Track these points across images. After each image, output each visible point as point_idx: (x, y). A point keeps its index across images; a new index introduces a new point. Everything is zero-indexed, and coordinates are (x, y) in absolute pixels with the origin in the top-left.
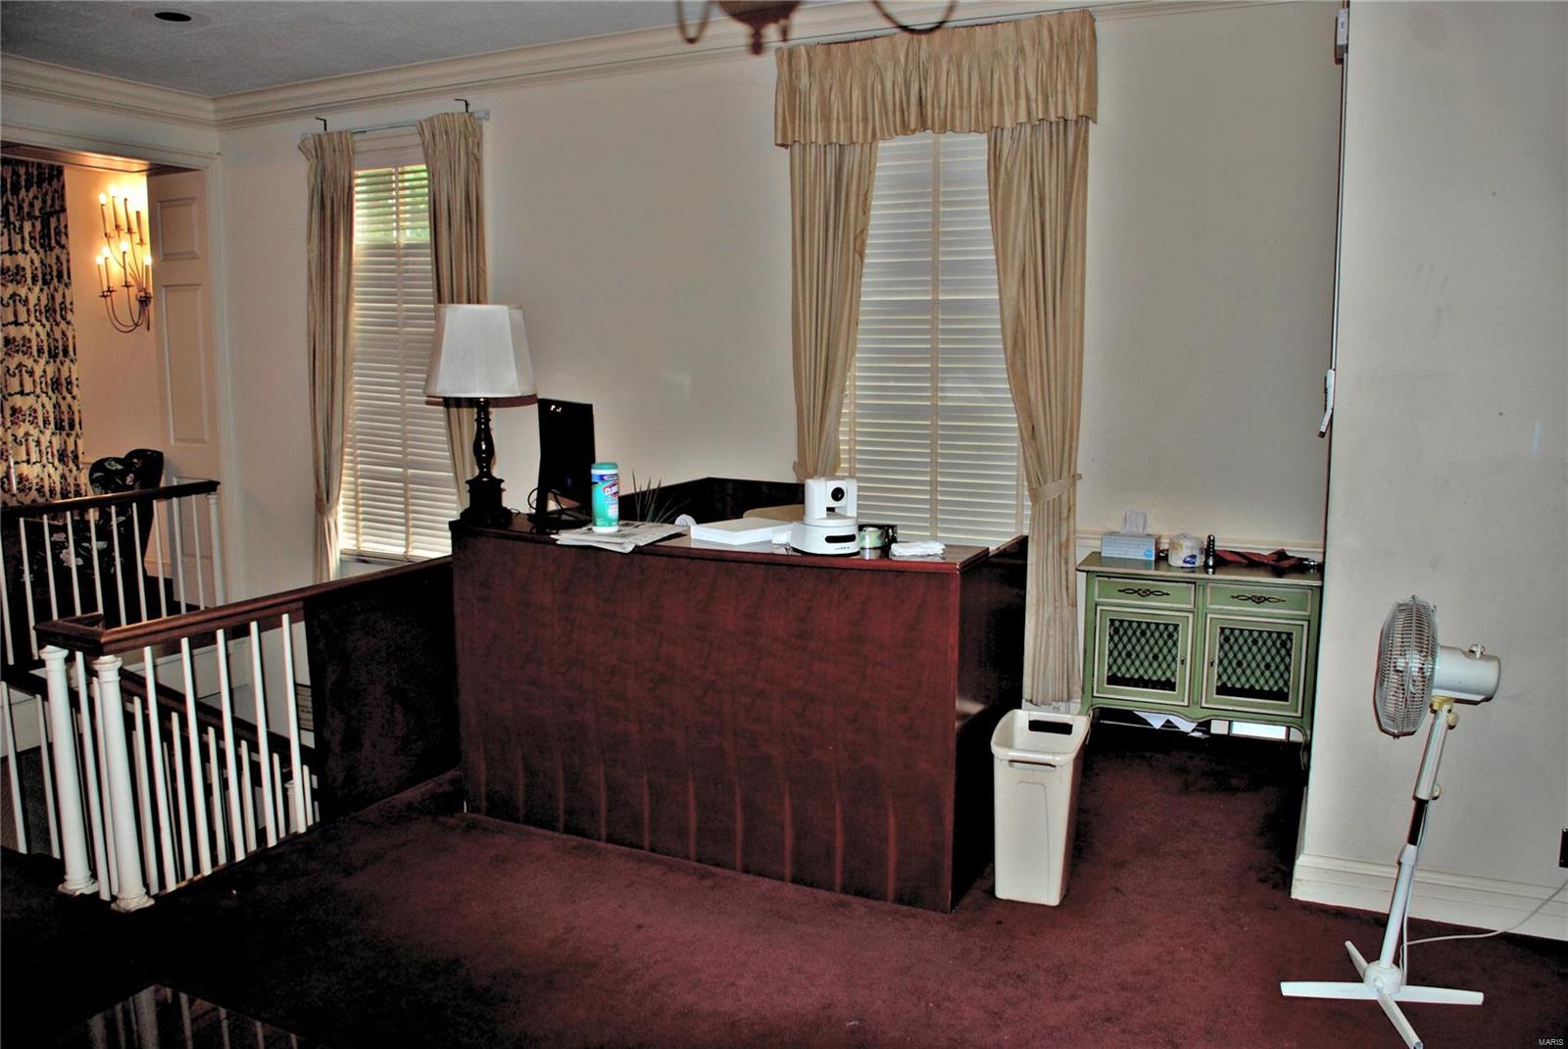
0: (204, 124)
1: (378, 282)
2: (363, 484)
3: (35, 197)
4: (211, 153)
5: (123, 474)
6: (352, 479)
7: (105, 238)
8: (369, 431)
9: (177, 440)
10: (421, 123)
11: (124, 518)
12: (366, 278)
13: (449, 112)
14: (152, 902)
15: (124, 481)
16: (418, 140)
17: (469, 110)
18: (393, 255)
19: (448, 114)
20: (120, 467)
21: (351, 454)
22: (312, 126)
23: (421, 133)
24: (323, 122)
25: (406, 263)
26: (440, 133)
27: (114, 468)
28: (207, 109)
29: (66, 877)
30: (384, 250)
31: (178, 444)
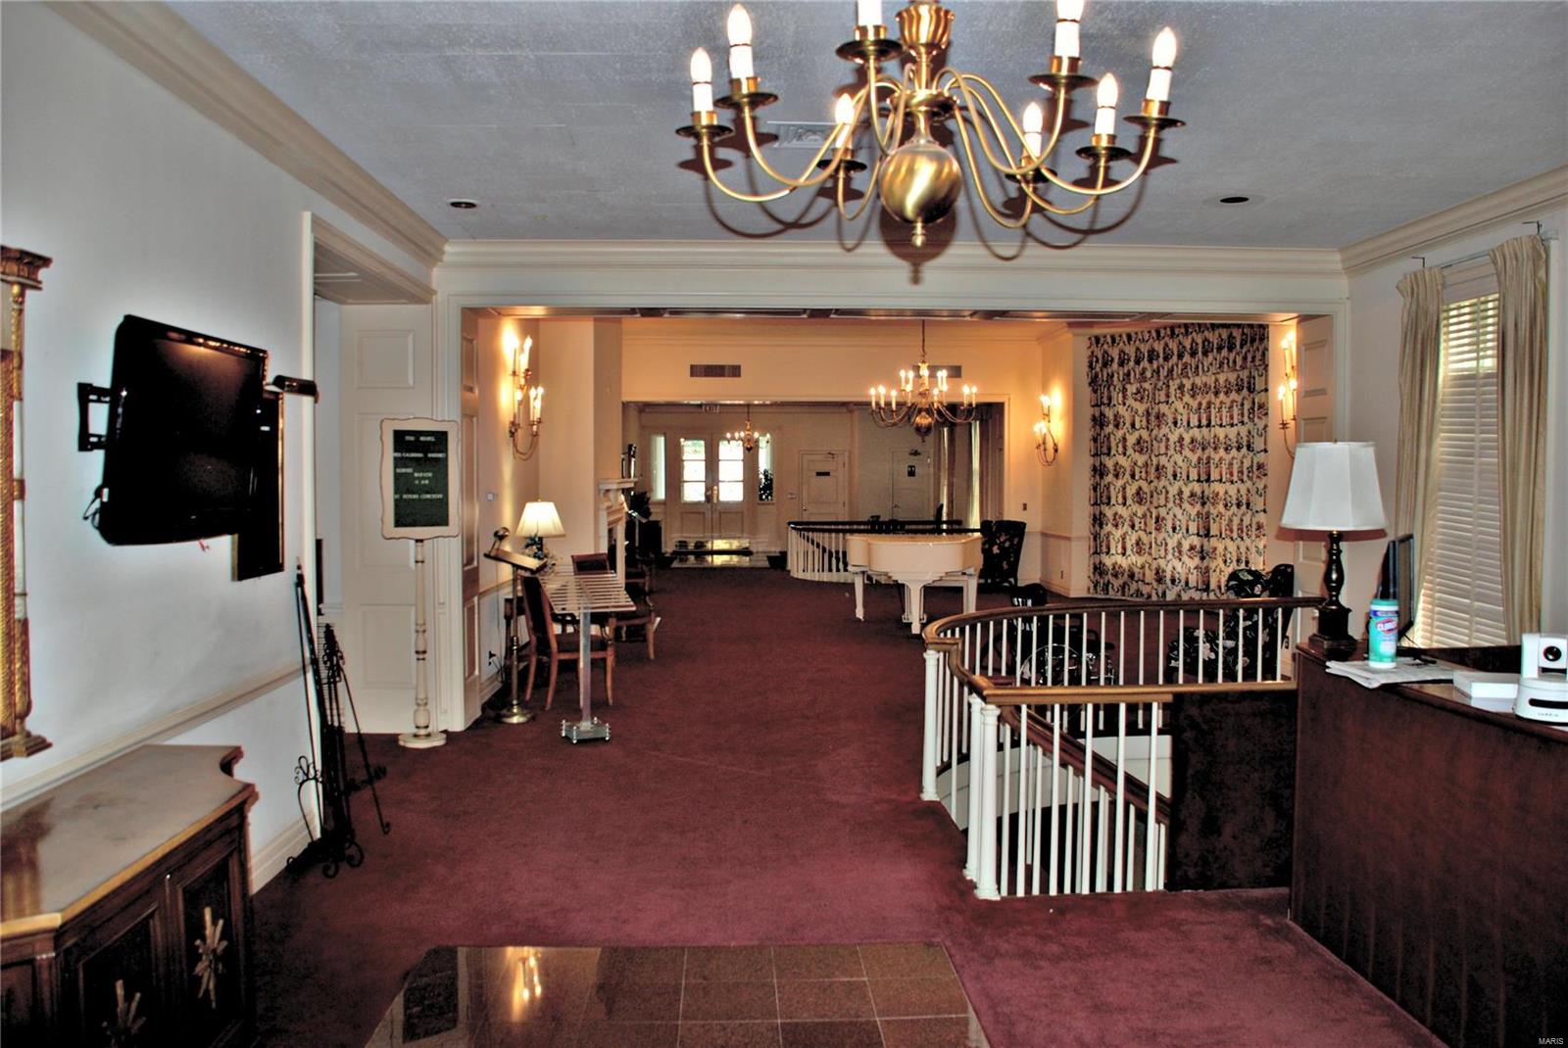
0: (1331, 274)
1: (1459, 412)
2: (1439, 613)
3: (1249, 351)
4: (1341, 299)
5: (1252, 584)
6: (1430, 606)
7: (1285, 378)
8: (1447, 560)
9: (1304, 558)
10: (1493, 251)
11: (1250, 623)
12: (1451, 409)
13: (1518, 236)
14: (998, 898)
15: (1252, 590)
16: (1491, 269)
17: (1541, 232)
18: (1473, 385)
19: (1516, 239)
20: (1250, 578)
21: (1431, 582)
22: (1411, 265)
23: (1495, 263)
24: (1422, 260)
25: (1484, 393)
26: (1511, 259)
27: (1245, 579)
28: (1334, 261)
29: (967, 865)
30: (1467, 380)
31: (1306, 562)
